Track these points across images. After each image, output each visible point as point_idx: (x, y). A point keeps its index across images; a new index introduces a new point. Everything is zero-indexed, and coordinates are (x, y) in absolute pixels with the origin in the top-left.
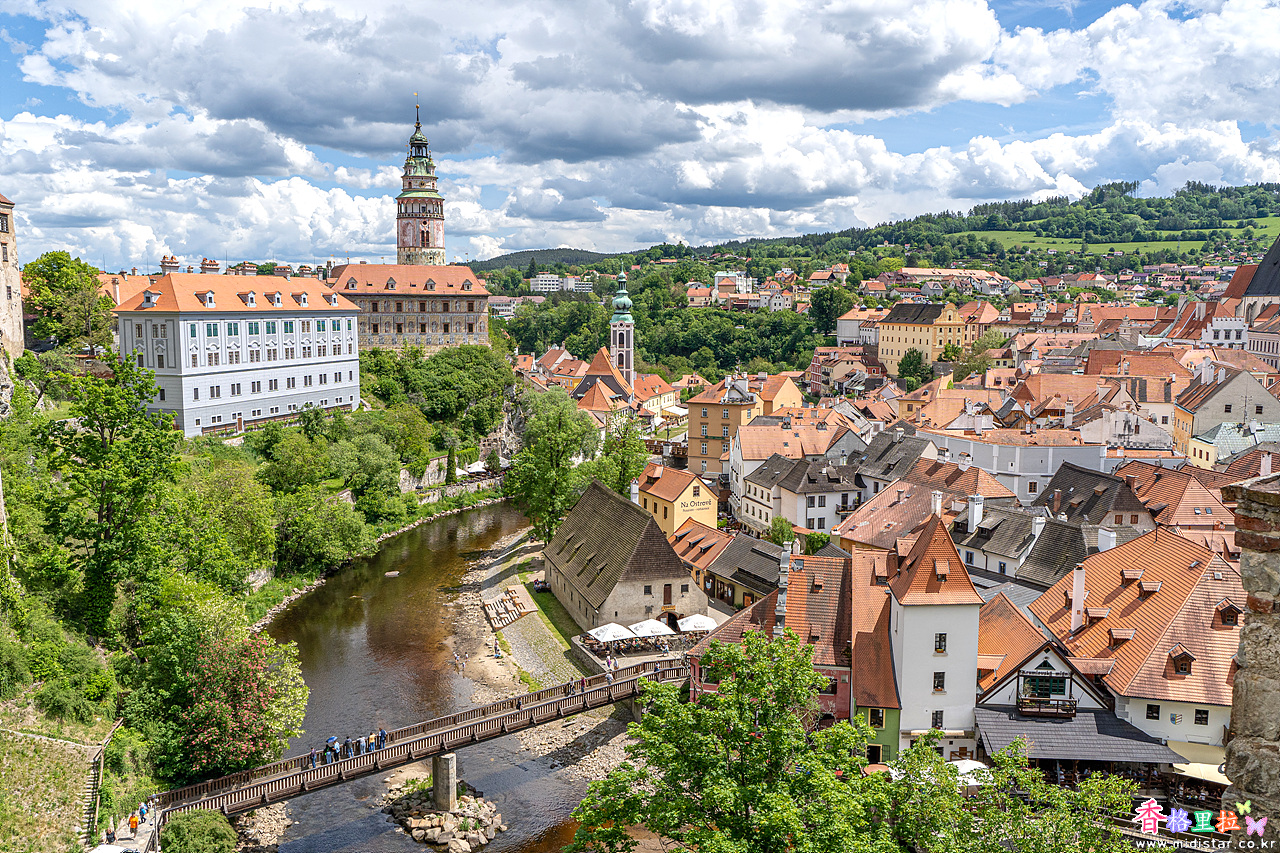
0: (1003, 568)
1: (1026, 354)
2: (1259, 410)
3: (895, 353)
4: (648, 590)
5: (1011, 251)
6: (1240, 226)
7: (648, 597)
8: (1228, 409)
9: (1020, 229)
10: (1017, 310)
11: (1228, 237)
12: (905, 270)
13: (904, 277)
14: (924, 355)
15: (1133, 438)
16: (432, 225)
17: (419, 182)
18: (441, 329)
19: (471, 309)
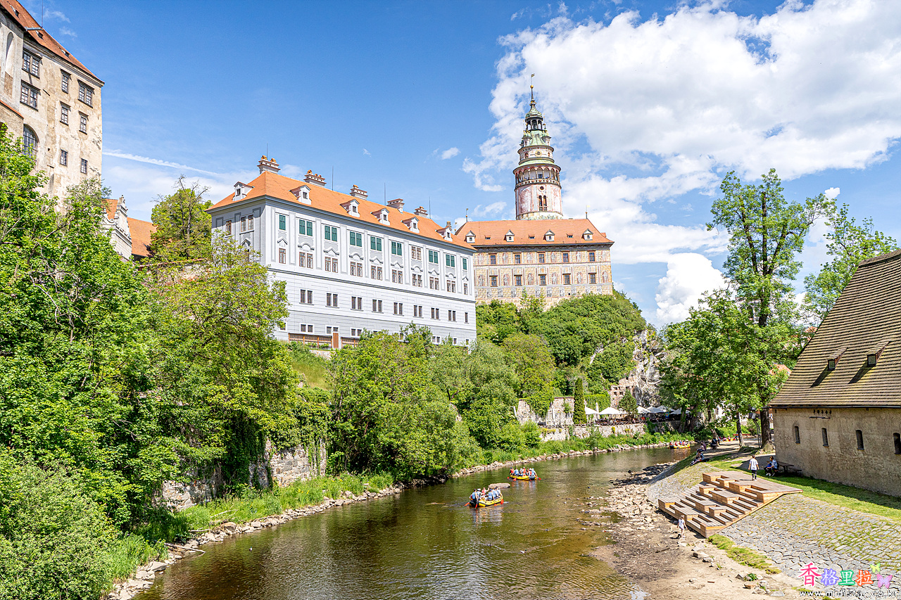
16: (549, 190)
17: (535, 151)
18: (562, 280)
19: (592, 259)
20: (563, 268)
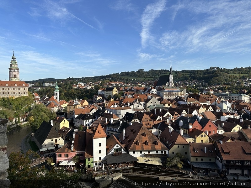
0: (116, 130)
1: (126, 95)
2: (156, 103)
3: (107, 95)
4: (52, 140)
5: (126, 79)
8: (152, 103)
11: (157, 77)
13: (109, 83)
14: (111, 96)
16: (16, 74)
17: (14, 65)
18: (18, 93)
19: (24, 89)
20: (18, 91)
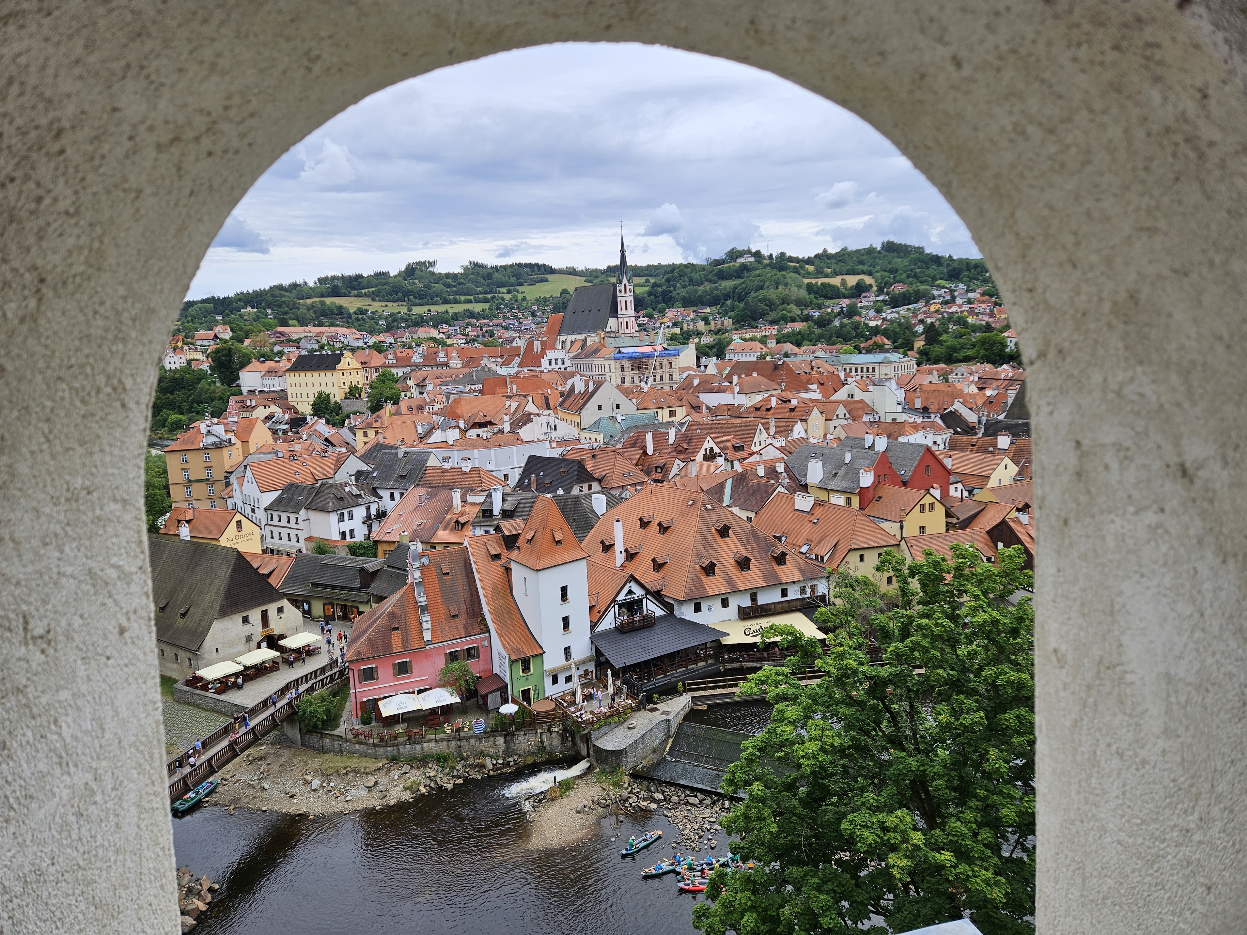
2: (618, 406)
3: (305, 396)
4: (245, 620)
5: (355, 313)
6: (509, 292)
7: (247, 627)
8: (600, 408)
9: (359, 296)
10: (399, 355)
11: (503, 299)
12: (280, 329)
13: (282, 334)
14: (331, 396)
15: (554, 434)
